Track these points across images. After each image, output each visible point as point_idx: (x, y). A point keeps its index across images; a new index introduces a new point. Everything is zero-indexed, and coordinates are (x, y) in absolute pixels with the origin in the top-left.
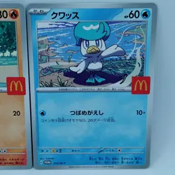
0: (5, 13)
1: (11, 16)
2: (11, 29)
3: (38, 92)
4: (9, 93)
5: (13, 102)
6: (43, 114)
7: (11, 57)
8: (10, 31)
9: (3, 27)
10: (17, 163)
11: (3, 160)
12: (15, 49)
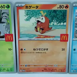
0: (63, 6)
1: (66, 7)
2: (65, 13)
3: (73, 40)
4: (61, 41)
5: (62, 45)
6: (74, 50)
7: (63, 25)
8: (64, 14)
9: (61, 12)
10: (61, 71)
11: (56, 69)
12: (65, 22)
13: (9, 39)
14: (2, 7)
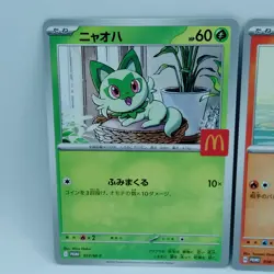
13: (214, 148)
14: (199, 37)
